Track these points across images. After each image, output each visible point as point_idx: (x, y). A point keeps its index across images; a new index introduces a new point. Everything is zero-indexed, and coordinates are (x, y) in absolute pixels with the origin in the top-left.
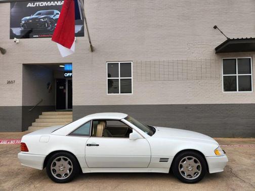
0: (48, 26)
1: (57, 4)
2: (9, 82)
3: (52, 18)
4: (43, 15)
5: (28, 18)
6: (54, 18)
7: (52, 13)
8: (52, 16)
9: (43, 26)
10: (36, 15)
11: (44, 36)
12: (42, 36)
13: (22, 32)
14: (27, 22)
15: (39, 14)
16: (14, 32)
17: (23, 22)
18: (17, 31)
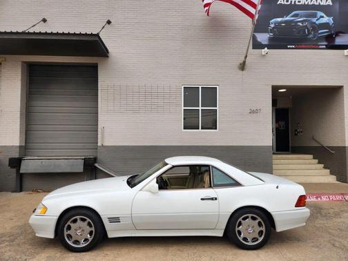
0: (309, 33)
1: (322, 4)
2: (252, 112)
3: (315, 23)
4: (301, 17)
5: (279, 20)
6: (317, 22)
7: (314, 16)
8: (314, 20)
9: (302, 33)
10: (292, 17)
11: (303, 46)
12: (300, 46)
13: (270, 39)
14: (278, 25)
15: (296, 15)
16: (259, 40)
17: (272, 26)
18: (263, 38)
